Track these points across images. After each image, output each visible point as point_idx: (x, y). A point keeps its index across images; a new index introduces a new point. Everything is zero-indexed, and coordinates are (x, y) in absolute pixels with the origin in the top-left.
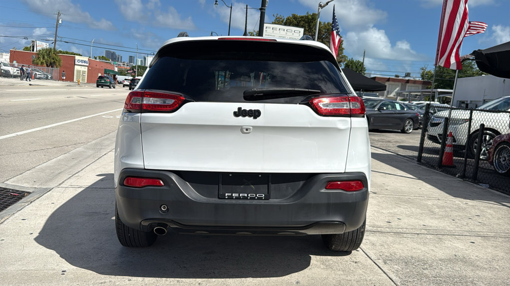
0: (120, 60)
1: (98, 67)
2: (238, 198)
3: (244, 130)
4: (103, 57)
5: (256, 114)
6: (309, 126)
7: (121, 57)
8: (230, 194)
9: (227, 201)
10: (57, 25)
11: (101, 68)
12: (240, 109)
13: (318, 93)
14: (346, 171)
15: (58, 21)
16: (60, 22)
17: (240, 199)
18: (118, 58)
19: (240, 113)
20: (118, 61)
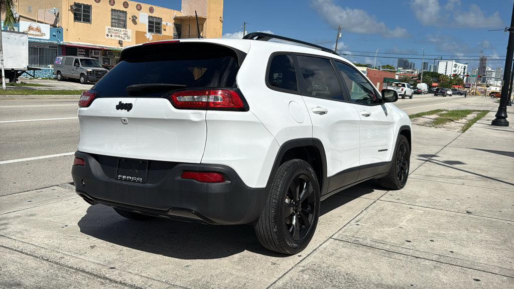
0: (412, 67)
1: (377, 76)
2: (125, 180)
3: (123, 121)
4: (387, 65)
5: (128, 107)
6: (166, 118)
7: (414, 64)
8: (121, 176)
9: (119, 182)
10: (337, 39)
11: (380, 77)
12: (120, 102)
13: (184, 87)
14: (202, 162)
15: (338, 35)
16: (340, 36)
17: (127, 181)
18: (411, 66)
19: (121, 106)
20: (411, 68)
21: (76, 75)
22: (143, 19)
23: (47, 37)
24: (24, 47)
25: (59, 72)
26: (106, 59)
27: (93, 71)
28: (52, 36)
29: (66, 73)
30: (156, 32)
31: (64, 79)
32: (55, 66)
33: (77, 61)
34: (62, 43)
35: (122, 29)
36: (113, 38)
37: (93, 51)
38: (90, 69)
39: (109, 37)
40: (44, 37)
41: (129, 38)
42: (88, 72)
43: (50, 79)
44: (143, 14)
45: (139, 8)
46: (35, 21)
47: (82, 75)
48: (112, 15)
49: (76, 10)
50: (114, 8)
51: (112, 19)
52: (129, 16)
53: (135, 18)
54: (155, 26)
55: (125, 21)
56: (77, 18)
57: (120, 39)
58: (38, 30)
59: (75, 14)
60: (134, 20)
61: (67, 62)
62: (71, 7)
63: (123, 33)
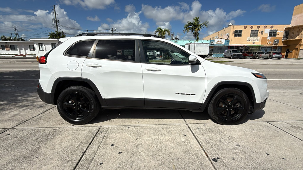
21: (230, 56)
22: (267, 31)
23: (224, 44)
24: (208, 48)
25: (225, 55)
26: (246, 49)
27: (236, 54)
28: (225, 43)
29: (227, 55)
30: (273, 36)
31: (226, 58)
32: (225, 53)
33: (231, 51)
34: (229, 45)
35: (255, 37)
36: (250, 41)
37: (241, 47)
38: (235, 54)
39: (249, 41)
40: (222, 44)
41: (258, 40)
42: (234, 55)
43: (222, 57)
44: (267, 29)
45: (265, 27)
46: (222, 39)
47: (232, 56)
48: (251, 32)
49: (236, 33)
50: (252, 29)
51: (251, 34)
52: (260, 31)
53: (262, 32)
54: (273, 34)
55: (257, 34)
56: (236, 36)
57: (254, 41)
58: (221, 42)
59: (235, 34)
60: (262, 33)
61: (228, 52)
62: (234, 32)
63: (255, 39)
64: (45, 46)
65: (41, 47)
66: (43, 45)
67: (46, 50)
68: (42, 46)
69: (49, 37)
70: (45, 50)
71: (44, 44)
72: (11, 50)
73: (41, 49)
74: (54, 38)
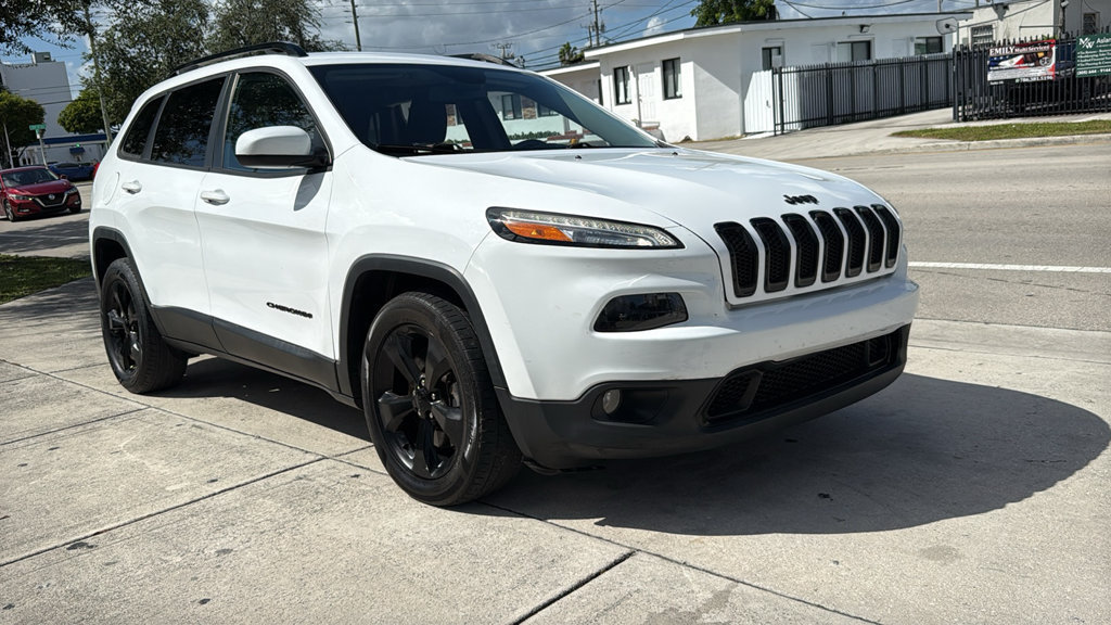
64: (637, 79)
65: (621, 85)
66: (631, 74)
67: (639, 100)
68: (626, 79)
69: (695, 19)
70: (635, 101)
71: (632, 69)
72: (540, 115)
73: (622, 99)
74: (715, 24)
